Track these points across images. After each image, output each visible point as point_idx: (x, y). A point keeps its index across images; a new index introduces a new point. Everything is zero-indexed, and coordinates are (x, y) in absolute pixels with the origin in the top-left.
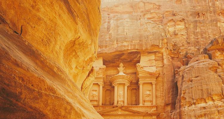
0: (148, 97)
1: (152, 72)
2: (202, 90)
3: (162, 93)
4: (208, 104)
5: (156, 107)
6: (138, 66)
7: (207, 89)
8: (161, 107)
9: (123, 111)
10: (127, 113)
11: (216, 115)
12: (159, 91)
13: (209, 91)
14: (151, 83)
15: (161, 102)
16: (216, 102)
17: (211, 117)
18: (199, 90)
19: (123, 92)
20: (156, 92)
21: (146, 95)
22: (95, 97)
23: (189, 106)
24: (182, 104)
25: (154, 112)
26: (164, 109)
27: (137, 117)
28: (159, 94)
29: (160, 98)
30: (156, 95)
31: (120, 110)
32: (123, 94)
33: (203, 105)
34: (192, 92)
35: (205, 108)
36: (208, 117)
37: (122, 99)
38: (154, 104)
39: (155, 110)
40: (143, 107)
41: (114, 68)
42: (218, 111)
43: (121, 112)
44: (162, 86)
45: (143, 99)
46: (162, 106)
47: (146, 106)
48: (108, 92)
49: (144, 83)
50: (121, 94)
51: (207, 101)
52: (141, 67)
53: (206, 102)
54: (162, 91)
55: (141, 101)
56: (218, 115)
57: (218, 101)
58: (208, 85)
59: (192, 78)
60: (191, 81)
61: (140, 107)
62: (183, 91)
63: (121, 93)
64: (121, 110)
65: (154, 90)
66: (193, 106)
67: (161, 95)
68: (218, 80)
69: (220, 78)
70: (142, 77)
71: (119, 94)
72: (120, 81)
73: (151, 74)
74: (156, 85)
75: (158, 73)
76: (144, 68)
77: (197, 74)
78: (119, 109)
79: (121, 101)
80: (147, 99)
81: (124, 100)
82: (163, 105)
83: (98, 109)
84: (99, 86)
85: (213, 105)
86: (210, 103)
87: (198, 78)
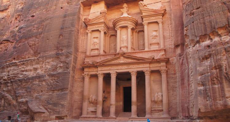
0: (155, 38)
1: (157, 9)
2: (204, 23)
3: (171, 32)
4: (214, 40)
5: (164, 51)
6: (140, 4)
7: (210, 22)
8: (170, 50)
9: (126, 59)
10: (130, 61)
11: (223, 54)
12: (167, 30)
13: (213, 23)
14: (157, 22)
15: (170, 44)
16: (223, 38)
17: (217, 58)
18: (201, 24)
19: (126, 35)
20: (163, 32)
21: (152, 37)
22: (96, 45)
23: (193, 45)
24: (187, 43)
25: (162, 57)
26: (175, 52)
27: (142, 65)
28: (167, 34)
29: (169, 39)
30: (164, 36)
31: (122, 58)
32: (126, 39)
33: (207, 42)
34: (194, 28)
35: (210, 47)
36: (214, 58)
37: (125, 44)
38: (162, 47)
39: (163, 55)
40: (149, 51)
41: (118, 11)
42: (225, 49)
43: (123, 60)
44: (171, 24)
45: (148, 42)
46: (172, 49)
47: (152, 51)
48: (113, 37)
49: (149, 23)
50: (124, 39)
51: (212, 37)
52: (143, 5)
53: (211, 39)
54: (171, 30)
55: (146, 44)
56: (226, 55)
57: (225, 35)
58: (211, 17)
59: (194, 11)
60: (193, 14)
61: (145, 52)
62: (186, 27)
63: (124, 37)
64: (124, 58)
65: (161, 30)
66: (197, 45)
67: (170, 35)
68: (222, 9)
69: (226, 5)
70: (146, 16)
71: (122, 39)
72: (122, 24)
73: (155, 11)
74: (163, 23)
75: (164, 9)
76: (148, 6)
77: (199, 4)
78: (121, 56)
79: (124, 47)
80: (154, 41)
81: (128, 45)
82: (173, 46)
83: (99, 58)
84: (100, 31)
85: (219, 41)
86: (216, 39)
87: (199, 10)
